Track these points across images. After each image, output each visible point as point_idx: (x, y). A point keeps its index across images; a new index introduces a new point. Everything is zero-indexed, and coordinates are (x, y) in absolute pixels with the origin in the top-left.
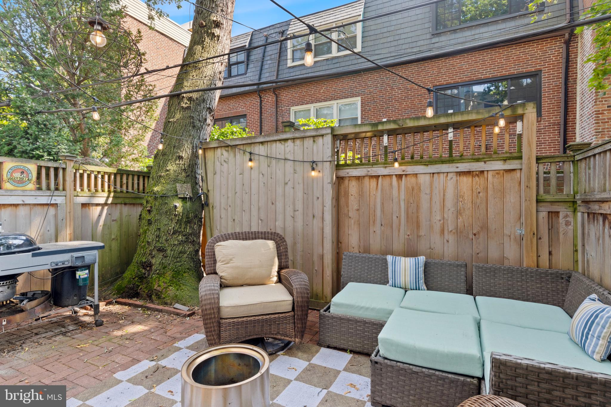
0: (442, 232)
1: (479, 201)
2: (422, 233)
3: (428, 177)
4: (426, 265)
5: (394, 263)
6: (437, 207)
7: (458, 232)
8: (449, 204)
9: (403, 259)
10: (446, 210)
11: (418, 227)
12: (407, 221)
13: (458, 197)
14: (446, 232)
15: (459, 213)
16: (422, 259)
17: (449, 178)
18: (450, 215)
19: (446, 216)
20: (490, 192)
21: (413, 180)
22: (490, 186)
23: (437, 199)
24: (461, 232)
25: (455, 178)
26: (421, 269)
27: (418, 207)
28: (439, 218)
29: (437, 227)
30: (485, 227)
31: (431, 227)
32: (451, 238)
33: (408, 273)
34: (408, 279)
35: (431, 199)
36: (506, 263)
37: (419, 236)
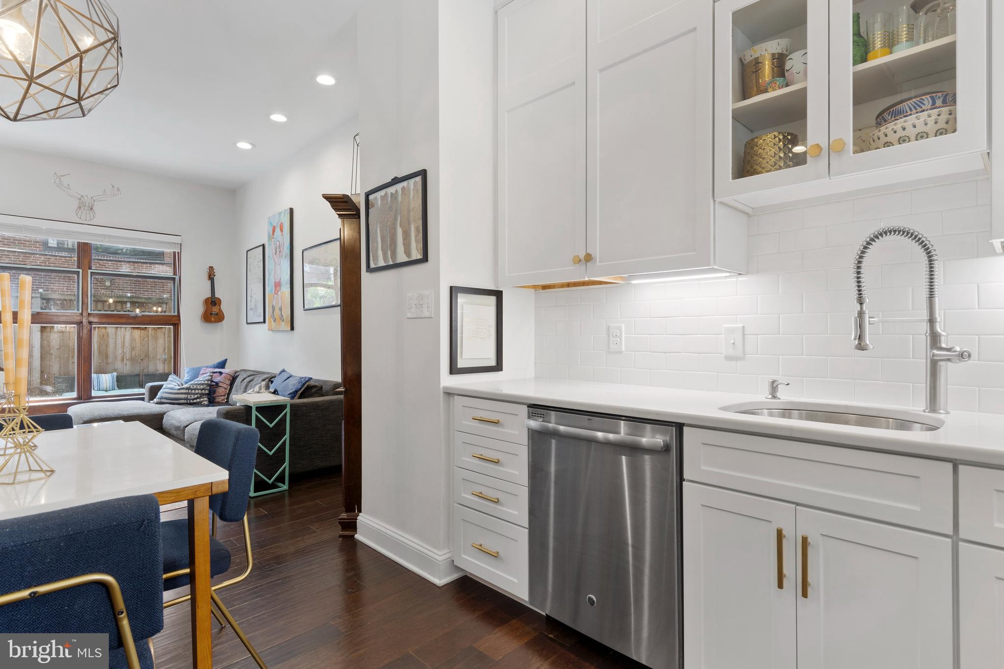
0: (123, 360)
1: (144, 343)
2: (110, 361)
3: (113, 330)
4: (117, 377)
5: (98, 378)
6: (119, 346)
7: (132, 359)
8: (127, 344)
9: (103, 375)
10: (125, 347)
11: (107, 357)
12: (99, 355)
13: (133, 340)
14: (125, 360)
15: (133, 349)
16: (115, 374)
17: (127, 330)
18: (127, 350)
19: (125, 351)
20: (150, 338)
21: (103, 330)
22: (150, 335)
23: (119, 341)
24: (134, 360)
25: (130, 331)
26: (115, 379)
27: (107, 346)
28: (120, 352)
29: (119, 357)
30: (147, 356)
31: (116, 357)
32: (128, 363)
33: (108, 382)
34: (108, 385)
35: (116, 341)
36: (158, 372)
37: (107, 363)
